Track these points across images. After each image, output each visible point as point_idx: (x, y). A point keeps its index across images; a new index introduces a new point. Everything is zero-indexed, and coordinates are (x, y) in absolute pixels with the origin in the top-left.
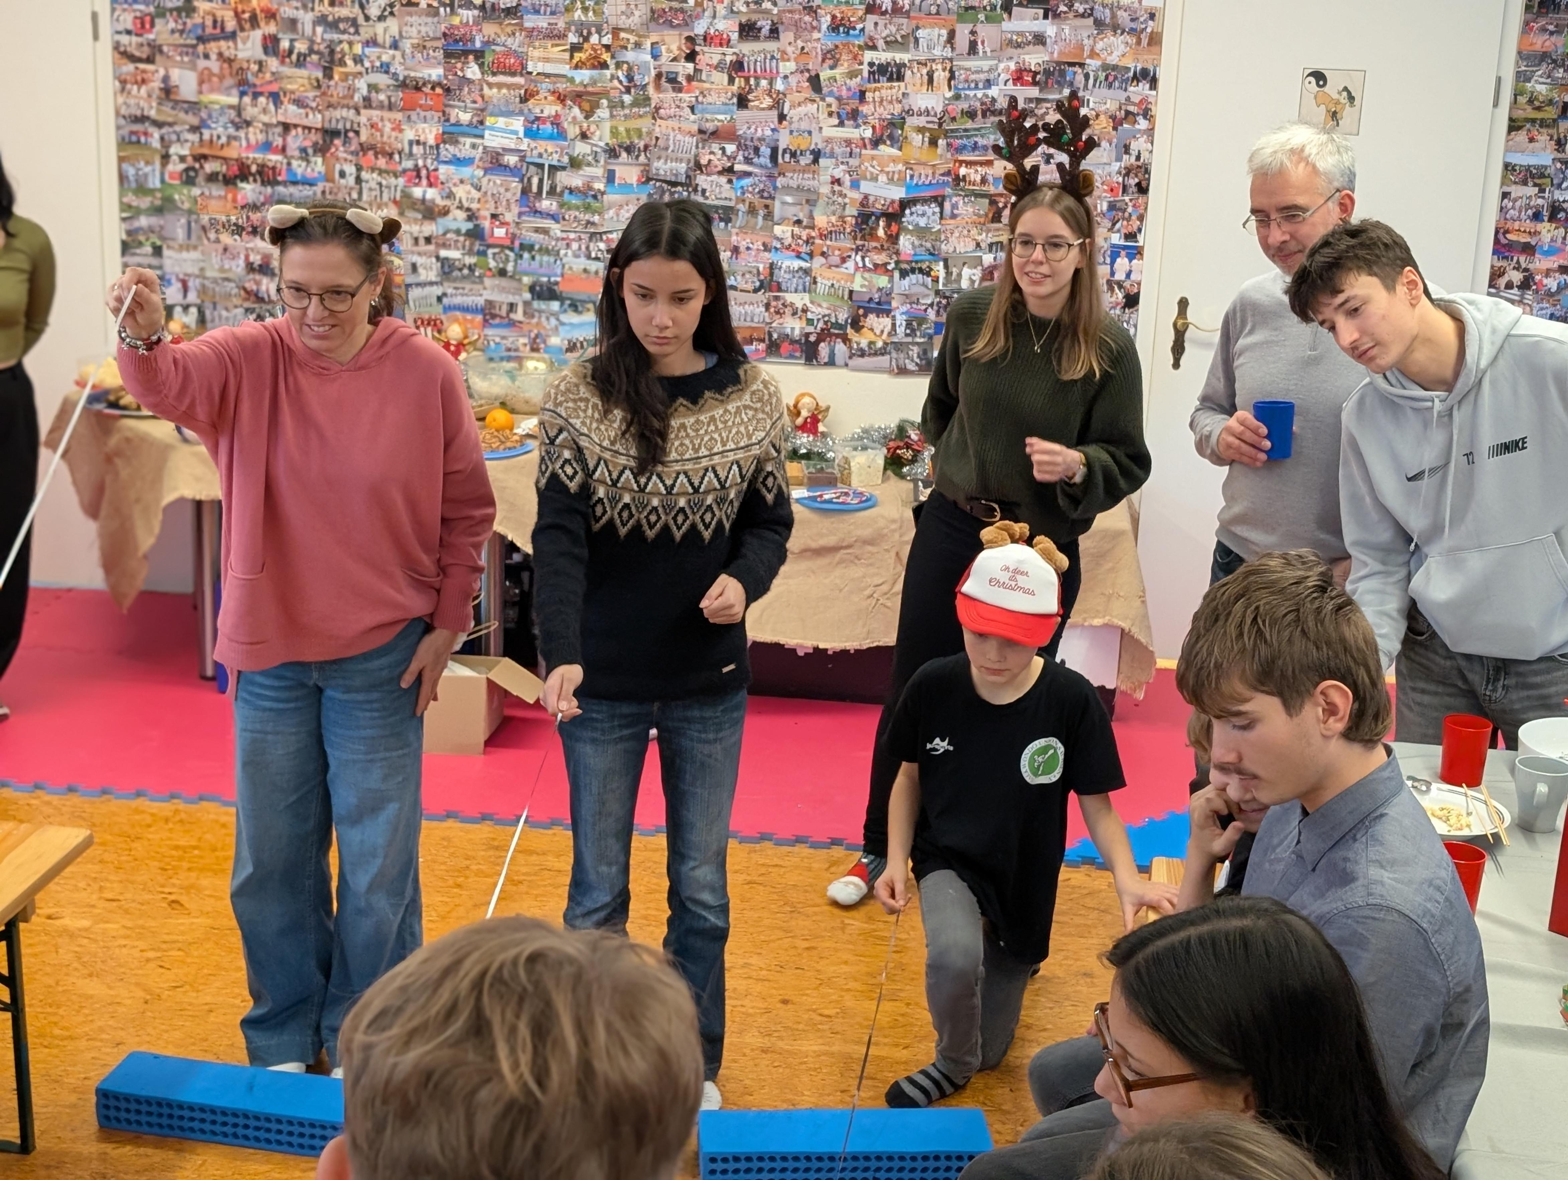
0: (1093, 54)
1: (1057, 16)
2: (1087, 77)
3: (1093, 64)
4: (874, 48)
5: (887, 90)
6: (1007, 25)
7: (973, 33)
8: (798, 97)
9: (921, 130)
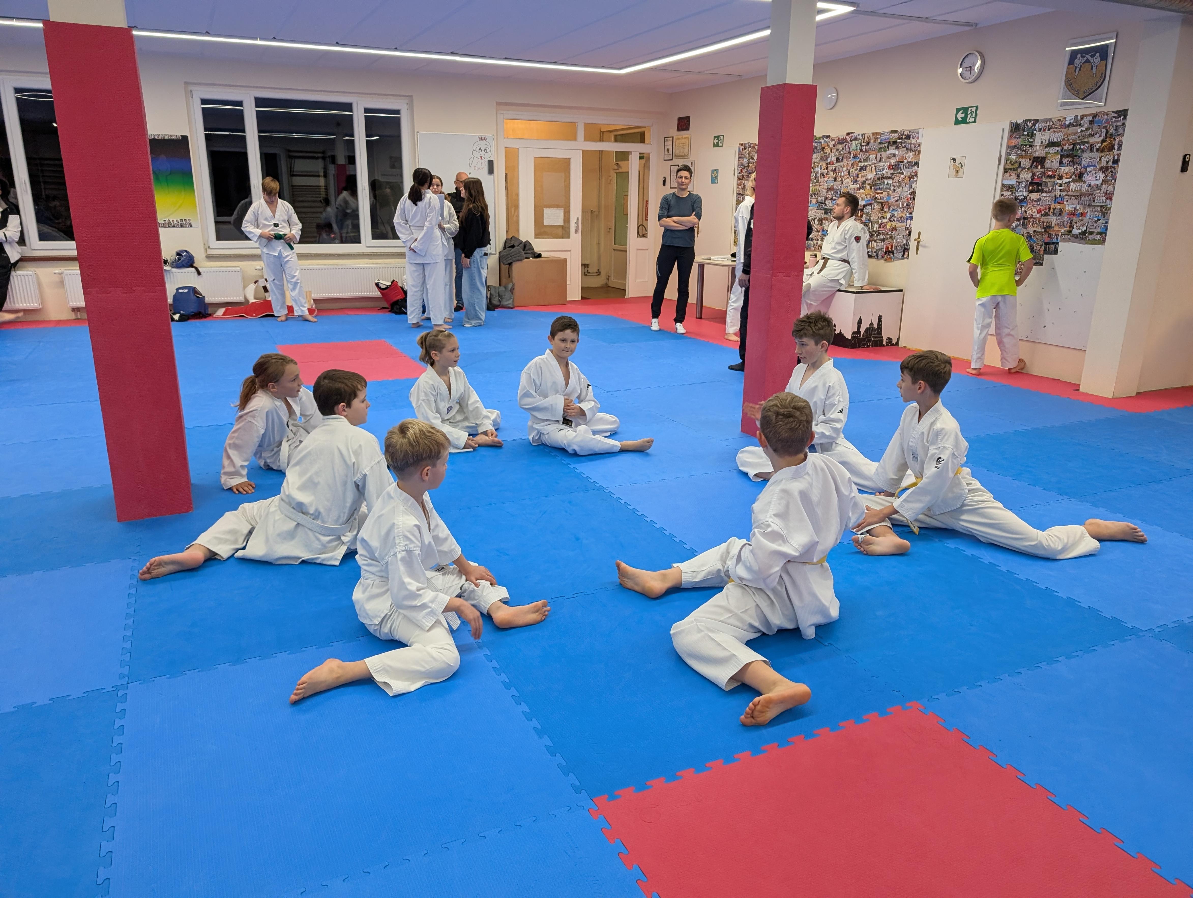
0: (906, 159)
1: (898, 148)
2: (904, 165)
3: (905, 161)
4: (861, 162)
5: (863, 174)
6: (888, 152)
7: (881, 155)
8: (845, 177)
9: (869, 184)
